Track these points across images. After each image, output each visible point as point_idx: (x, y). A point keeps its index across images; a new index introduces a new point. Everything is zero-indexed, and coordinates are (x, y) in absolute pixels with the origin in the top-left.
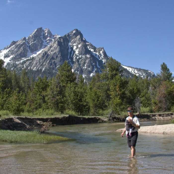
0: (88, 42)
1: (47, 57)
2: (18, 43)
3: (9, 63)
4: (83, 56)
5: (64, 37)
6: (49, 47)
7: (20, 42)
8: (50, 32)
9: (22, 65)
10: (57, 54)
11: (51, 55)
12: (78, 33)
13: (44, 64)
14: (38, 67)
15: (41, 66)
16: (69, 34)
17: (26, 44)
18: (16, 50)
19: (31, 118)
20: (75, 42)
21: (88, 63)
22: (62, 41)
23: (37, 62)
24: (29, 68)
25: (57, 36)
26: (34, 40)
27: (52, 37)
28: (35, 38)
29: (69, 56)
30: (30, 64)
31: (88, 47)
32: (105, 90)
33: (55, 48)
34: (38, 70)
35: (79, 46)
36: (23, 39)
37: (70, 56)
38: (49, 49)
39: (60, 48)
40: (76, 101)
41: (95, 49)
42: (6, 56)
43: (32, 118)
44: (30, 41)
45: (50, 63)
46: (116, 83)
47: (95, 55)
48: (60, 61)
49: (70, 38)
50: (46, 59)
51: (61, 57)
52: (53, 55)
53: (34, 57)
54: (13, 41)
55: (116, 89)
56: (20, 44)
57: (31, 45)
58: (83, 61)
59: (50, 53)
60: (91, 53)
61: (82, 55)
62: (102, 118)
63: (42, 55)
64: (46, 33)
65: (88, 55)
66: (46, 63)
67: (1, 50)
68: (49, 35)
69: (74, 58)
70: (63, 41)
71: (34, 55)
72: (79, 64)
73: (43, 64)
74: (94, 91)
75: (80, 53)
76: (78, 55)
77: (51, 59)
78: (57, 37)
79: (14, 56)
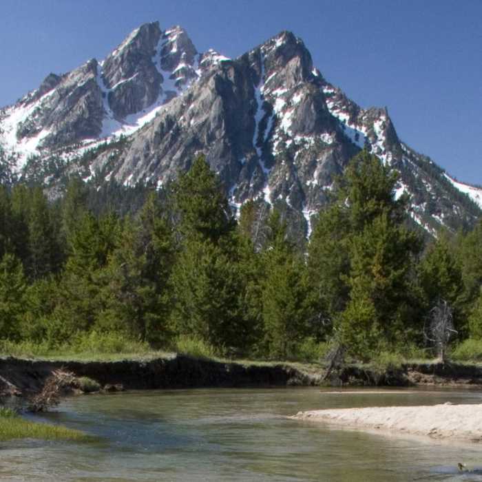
0: (330, 86)
1: (174, 138)
2: (67, 83)
3: (35, 158)
4: (307, 139)
5: (240, 63)
6: (182, 99)
7: (76, 78)
8: (190, 41)
9: (83, 167)
10: (213, 126)
11: (190, 130)
12: (294, 47)
13: (164, 162)
14: (141, 176)
15: (151, 170)
16: (259, 50)
17: (97, 87)
18: (60, 107)
19: (31, 362)
20: (282, 82)
21: (326, 166)
22: (232, 78)
23: (137, 156)
24: (107, 178)
25: (216, 58)
26: (129, 73)
27: (196, 63)
28: (133, 63)
29: (256, 136)
30: (113, 164)
31: (330, 105)
32: (334, 269)
33: (206, 106)
34: (140, 187)
35: (297, 99)
36: (86, 65)
37: (261, 134)
38: (182, 107)
39: (224, 107)
40: (214, 306)
41: (354, 112)
42: (25, 132)
43: (35, 360)
44: (113, 75)
45: (186, 160)
46: (372, 244)
47: (352, 136)
48: (223, 156)
49: (263, 66)
50: (171, 145)
51: (227, 140)
52: (196, 130)
53: (126, 138)
54: (48, 74)
55: (372, 267)
56: (75, 85)
57: (116, 89)
58: (306, 156)
59: (185, 124)
60: (339, 128)
61: (306, 135)
62: (303, 370)
63: (156, 128)
64: (172, 43)
65: (327, 135)
66: (171, 159)
67: (8, 107)
68: (184, 53)
69: (276, 144)
70: (234, 77)
71: (129, 130)
72: (293, 169)
73: (159, 162)
74: (288, 271)
75: (298, 127)
76: (290, 133)
77: (187, 148)
78: (215, 63)
79: (55, 133)
